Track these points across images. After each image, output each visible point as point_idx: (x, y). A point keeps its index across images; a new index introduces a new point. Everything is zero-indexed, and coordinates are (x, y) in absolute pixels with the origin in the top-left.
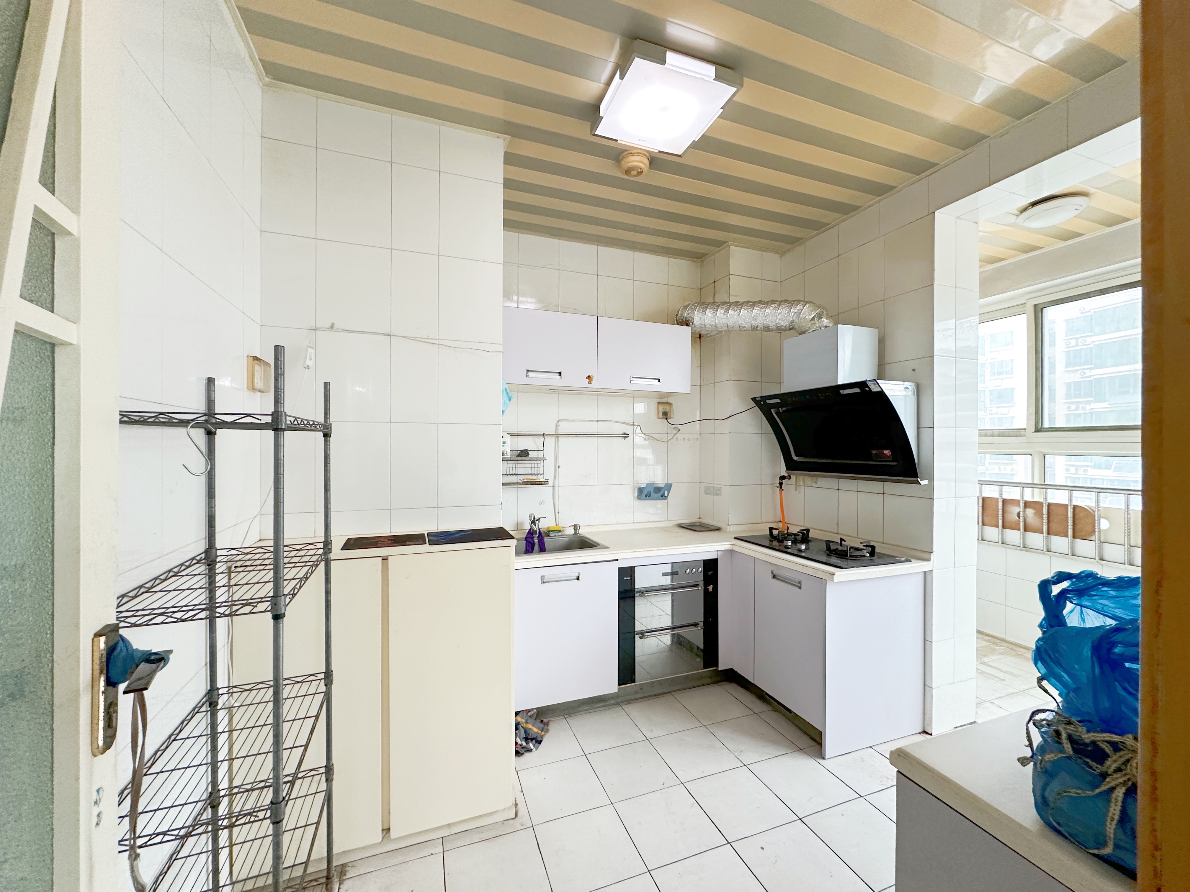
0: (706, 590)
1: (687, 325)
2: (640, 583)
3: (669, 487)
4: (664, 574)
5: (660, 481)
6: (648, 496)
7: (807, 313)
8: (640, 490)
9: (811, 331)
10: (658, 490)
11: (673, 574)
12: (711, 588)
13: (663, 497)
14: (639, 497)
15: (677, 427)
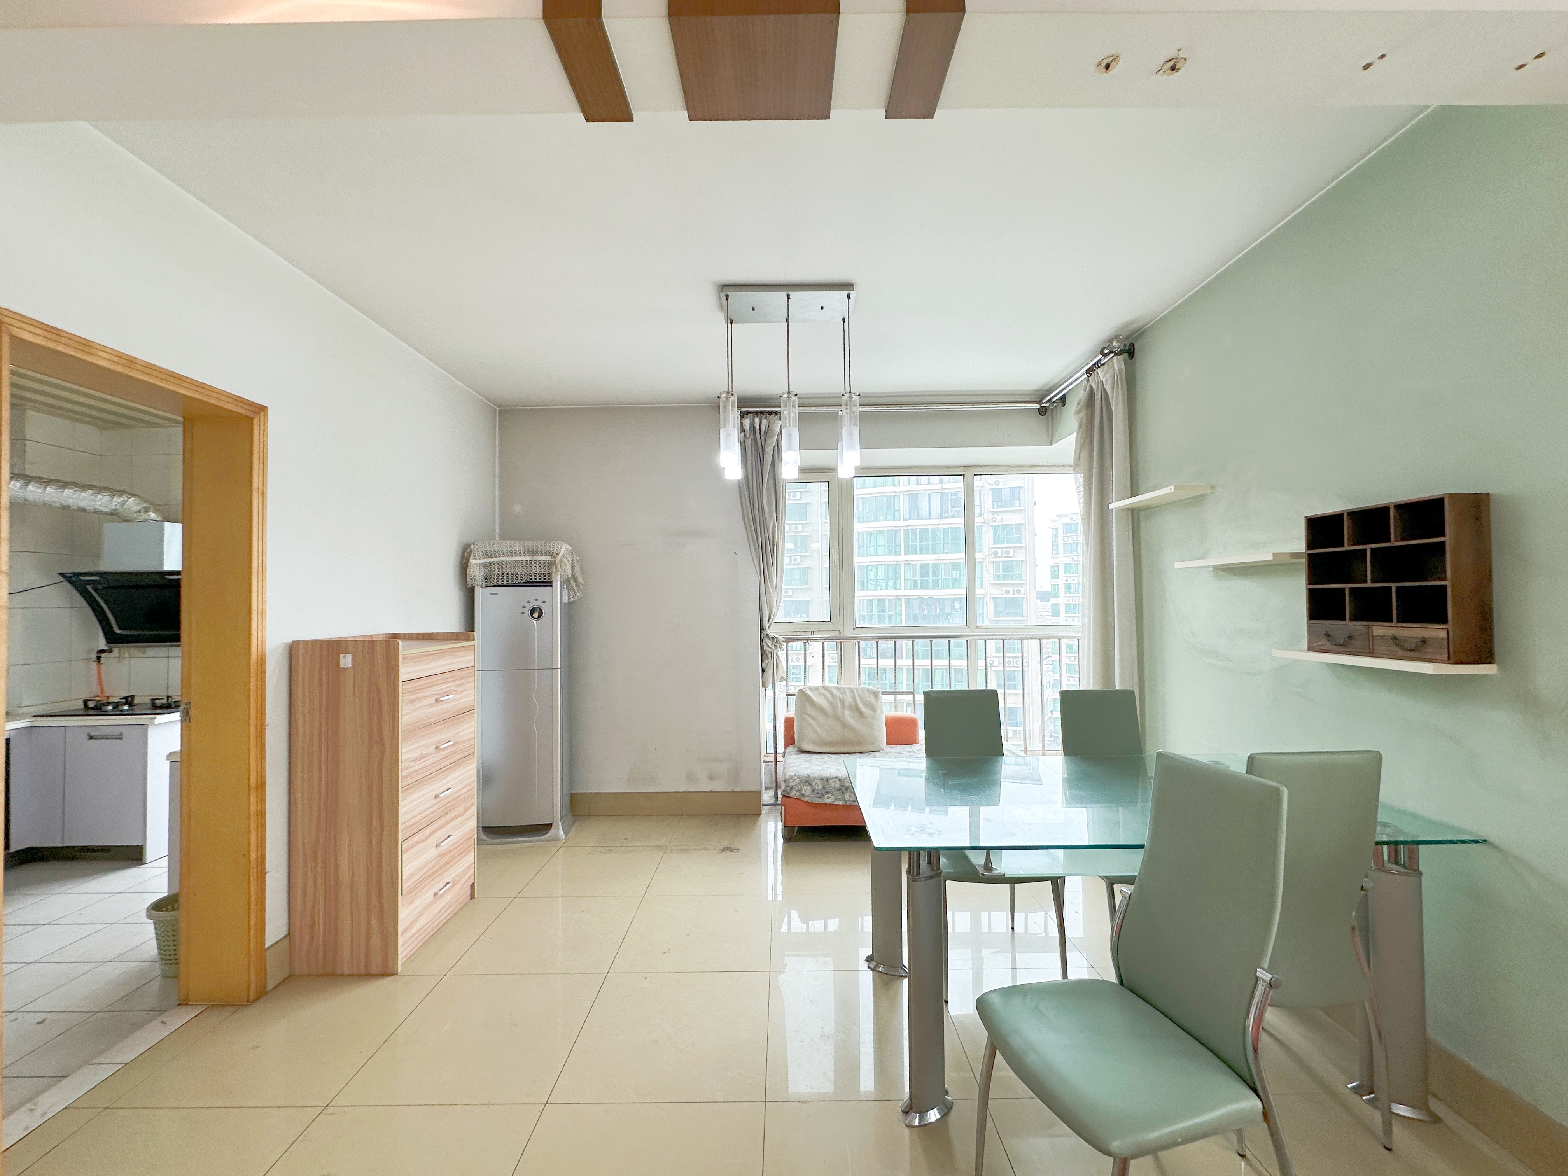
7: (132, 504)
9: (136, 521)
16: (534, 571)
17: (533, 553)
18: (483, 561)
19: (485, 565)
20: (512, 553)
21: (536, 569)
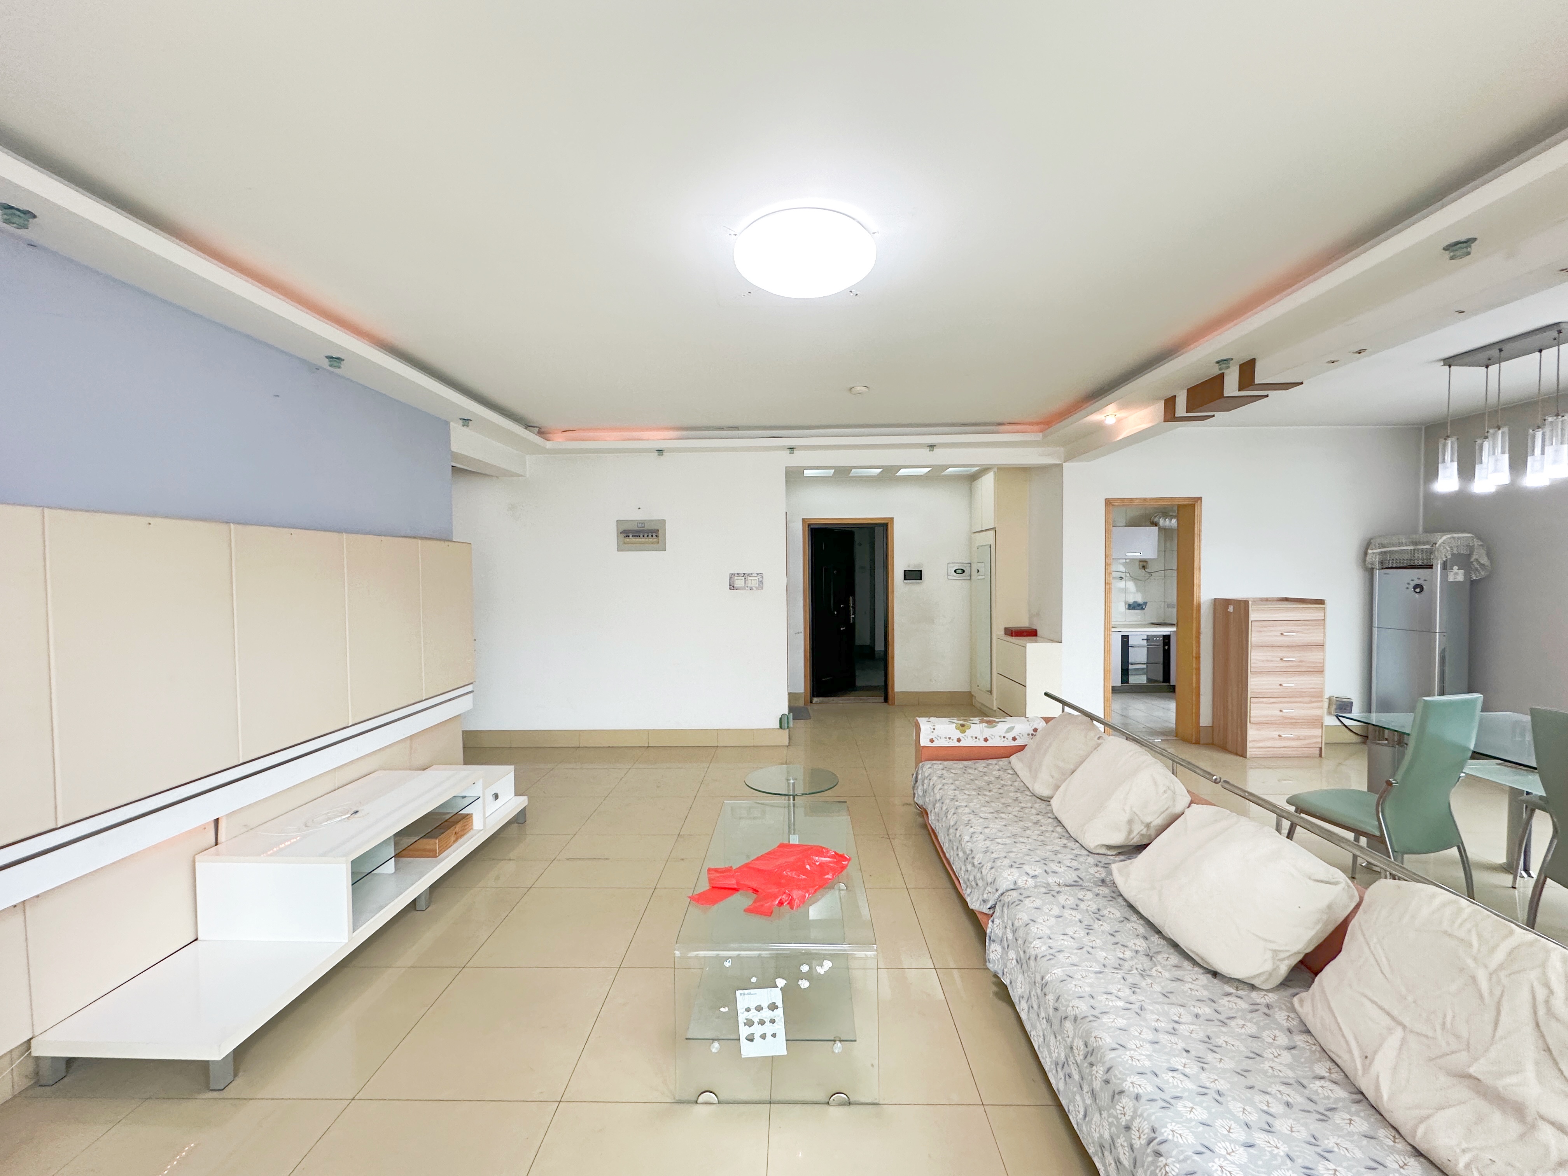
0: (1164, 649)
1: (1156, 526)
2: (1131, 642)
3: (1145, 603)
4: (1143, 639)
5: (1139, 599)
6: (1134, 608)
8: (1129, 605)
10: (1139, 605)
11: (1147, 640)
12: (1166, 647)
13: (1142, 609)
14: (1129, 609)
15: (1150, 574)
16: (1416, 557)
17: (1416, 543)
18: (1379, 550)
19: (1381, 553)
20: (1400, 544)
21: (1418, 555)
